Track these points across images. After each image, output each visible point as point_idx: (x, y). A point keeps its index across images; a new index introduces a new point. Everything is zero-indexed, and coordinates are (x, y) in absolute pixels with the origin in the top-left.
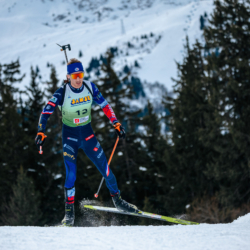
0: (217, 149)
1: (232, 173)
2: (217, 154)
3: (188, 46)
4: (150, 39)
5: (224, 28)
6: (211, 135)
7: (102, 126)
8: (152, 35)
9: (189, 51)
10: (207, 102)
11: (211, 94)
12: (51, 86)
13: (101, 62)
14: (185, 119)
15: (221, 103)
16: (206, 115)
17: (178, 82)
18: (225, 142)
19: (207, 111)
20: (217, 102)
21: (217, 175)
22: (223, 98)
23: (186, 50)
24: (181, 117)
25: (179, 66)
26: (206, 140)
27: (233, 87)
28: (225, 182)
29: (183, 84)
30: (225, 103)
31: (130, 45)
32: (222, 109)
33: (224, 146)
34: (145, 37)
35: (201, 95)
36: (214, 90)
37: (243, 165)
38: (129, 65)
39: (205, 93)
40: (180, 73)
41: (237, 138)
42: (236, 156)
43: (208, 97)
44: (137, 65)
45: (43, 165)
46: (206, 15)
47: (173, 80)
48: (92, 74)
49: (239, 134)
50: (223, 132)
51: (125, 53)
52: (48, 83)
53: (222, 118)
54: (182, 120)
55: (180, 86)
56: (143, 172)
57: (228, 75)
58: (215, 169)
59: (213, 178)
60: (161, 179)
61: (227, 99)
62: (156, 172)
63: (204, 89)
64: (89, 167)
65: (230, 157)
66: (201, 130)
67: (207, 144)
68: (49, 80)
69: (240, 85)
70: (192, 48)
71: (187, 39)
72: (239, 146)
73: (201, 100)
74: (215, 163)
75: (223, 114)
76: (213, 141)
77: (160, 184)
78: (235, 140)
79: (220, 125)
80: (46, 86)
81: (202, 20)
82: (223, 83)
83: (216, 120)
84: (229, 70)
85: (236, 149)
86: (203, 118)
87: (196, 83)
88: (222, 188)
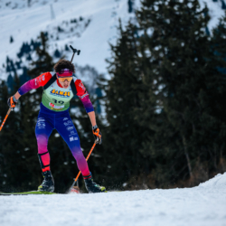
0: (152, 127)
2: (152, 133)
3: (120, 28)
4: (80, 23)
7: (38, 108)
8: (81, 19)
9: (122, 33)
10: (141, 82)
11: (145, 74)
13: (32, 47)
14: (120, 100)
15: (155, 82)
16: (141, 95)
17: (112, 64)
18: (159, 120)
19: (142, 91)
20: (151, 81)
21: (153, 153)
22: (157, 77)
23: (119, 31)
24: (116, 97)
25: (112, 48)
26: (141, 119)
28: (161, 159)
29: (116, 65)
30: (159, 83)
31: (60, 30)
32: (156, 89)
33: (159, 125)
34: (75, 21)
35: (135, 75)
38: (60, 49)
39: (139, 73)
40: (114, 55)
42: (171, 134)
43: (142, 77)
44: (67, 48)
47: (107, 61)
48: (24, 59)
49: (174, 112)
51: (55, 37)
54: (117, 101)
55: (114, 67)
57: (161, 55)
58: (151, 148)
60: (97, 158)
61: (160, 78)
63: (137, 69)
64: (27, 149)
65: (165, 135)
66: (136, 109)
67: (142, 124)
69: (173, 64)
70: (124, 29)
71: (120, 21)
72: (174, 124)
73: (135, 80)
74: (150, 141)
75: (157, 93)
76: (148, 120)
77: (97, 164)
78: (170, 119)
79: (154, 104)
81: (130, 3)
83: (151, 99)
84: (162, 50)
85: (170, 127)
86: (137, 97)
87: (130, 63)
88: (158, 165)
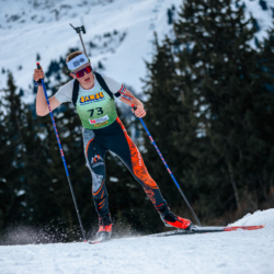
0: (194, 153)
1: (212, 179)
2: (194, 159)
3: (156, 43)
5: (196, 21)
6: (187, 139)
7: (67, 134)
8: (116, 33)
9: (159, 48)
10: (180, 103)
11: (185, 94)
12: (9, 93)
13: (61, 65)
14: (157, 123)
15: (196, 103)
16: (180, 118)
17: (148, 83)
18: (202, 145)
19: (181, 113)
20: (191, 102)
21: (196, 183)
22: (198, 97)
23: (155, 47)
24: (153, 121)
25: (148, 65)
26: (181, 145)
27: (208, 86)
28: (205, 189)
29: (153, 84)
30: (201, 103)
31: (92, 45)
32: (198, 110)
33: (202, 150)
34: (108, 35)
35: (174, 95)
36: (188, 89)
37: (223, 170)
39: (178, 93)
40: (150, 73)
41: (216, 141)
42: (215, 161)
43: (181, 98)
44: (100, 66)
45: (4, 180)
46: (174, 8)
47: (142, 80)
48: (52, 78)
49: (217, 136)
50: (199, 135)
52: (6, 91)
53: (199, 120)
54: (154, 125)
55: (150, 87)
56: (114, 183)
57: (202, 72)
58: (193, 176)
59: (191, 186)
60: (134, 189)
61: (202, 99)
62: (129, 182)
63: (176, 89)
64: (55, 181)
65: (208, 162)
66: (175, 134)
67: (182, 150)
68: (6, 87)
69: (216, 82)
70: (161, 44)
71: (155, 34)
72: (218, 149)
73: (174, 101)
74: (192, 169)
75: (198, 115)
76: (189, 145)
77: (133, 195)
78: (213, 144)
79: (196, 127)
80: (3, 94)
81: (170, 14)
82: (197, 81)
83: (192, 122)
84: (203, 67)
85: (214, 152)
86: (176, 120)
87: (168, 82)
88: (202, 196)
